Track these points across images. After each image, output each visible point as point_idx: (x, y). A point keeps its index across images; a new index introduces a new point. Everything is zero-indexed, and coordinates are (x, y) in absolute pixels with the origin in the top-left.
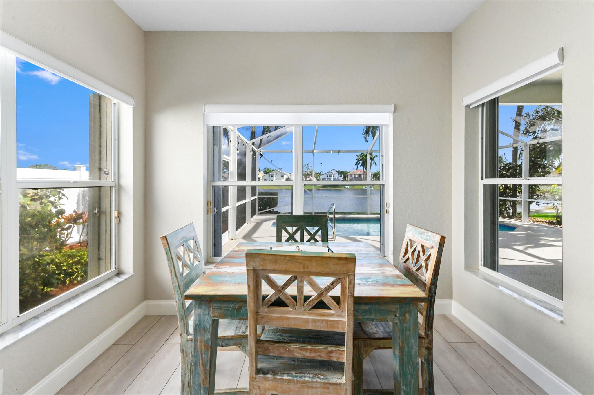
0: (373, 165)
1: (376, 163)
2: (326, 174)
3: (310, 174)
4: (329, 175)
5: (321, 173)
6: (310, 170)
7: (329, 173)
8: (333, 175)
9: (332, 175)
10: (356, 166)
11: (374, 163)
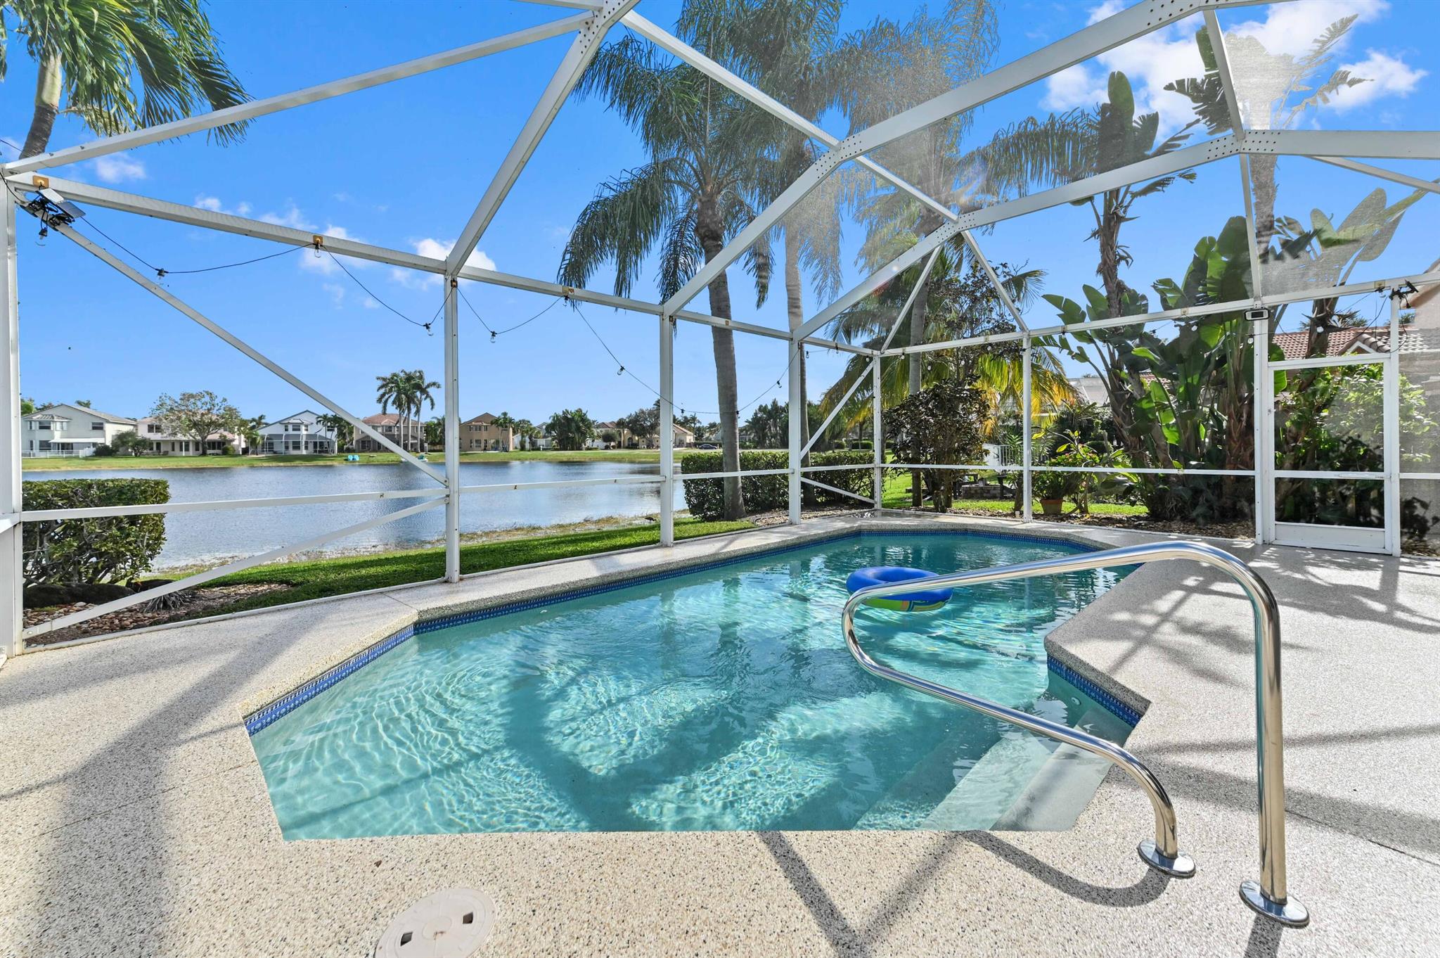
0: (426, 404)
1: (432, 401)
2: (280, 422)
3: (221, 421)
4: (290, 427)
5: (263, 421)
6: (222, 411)
7: (292, 421)
8: (306, 426)
9: (303, 428)
10: (381, 405)
11: (428, 400)
